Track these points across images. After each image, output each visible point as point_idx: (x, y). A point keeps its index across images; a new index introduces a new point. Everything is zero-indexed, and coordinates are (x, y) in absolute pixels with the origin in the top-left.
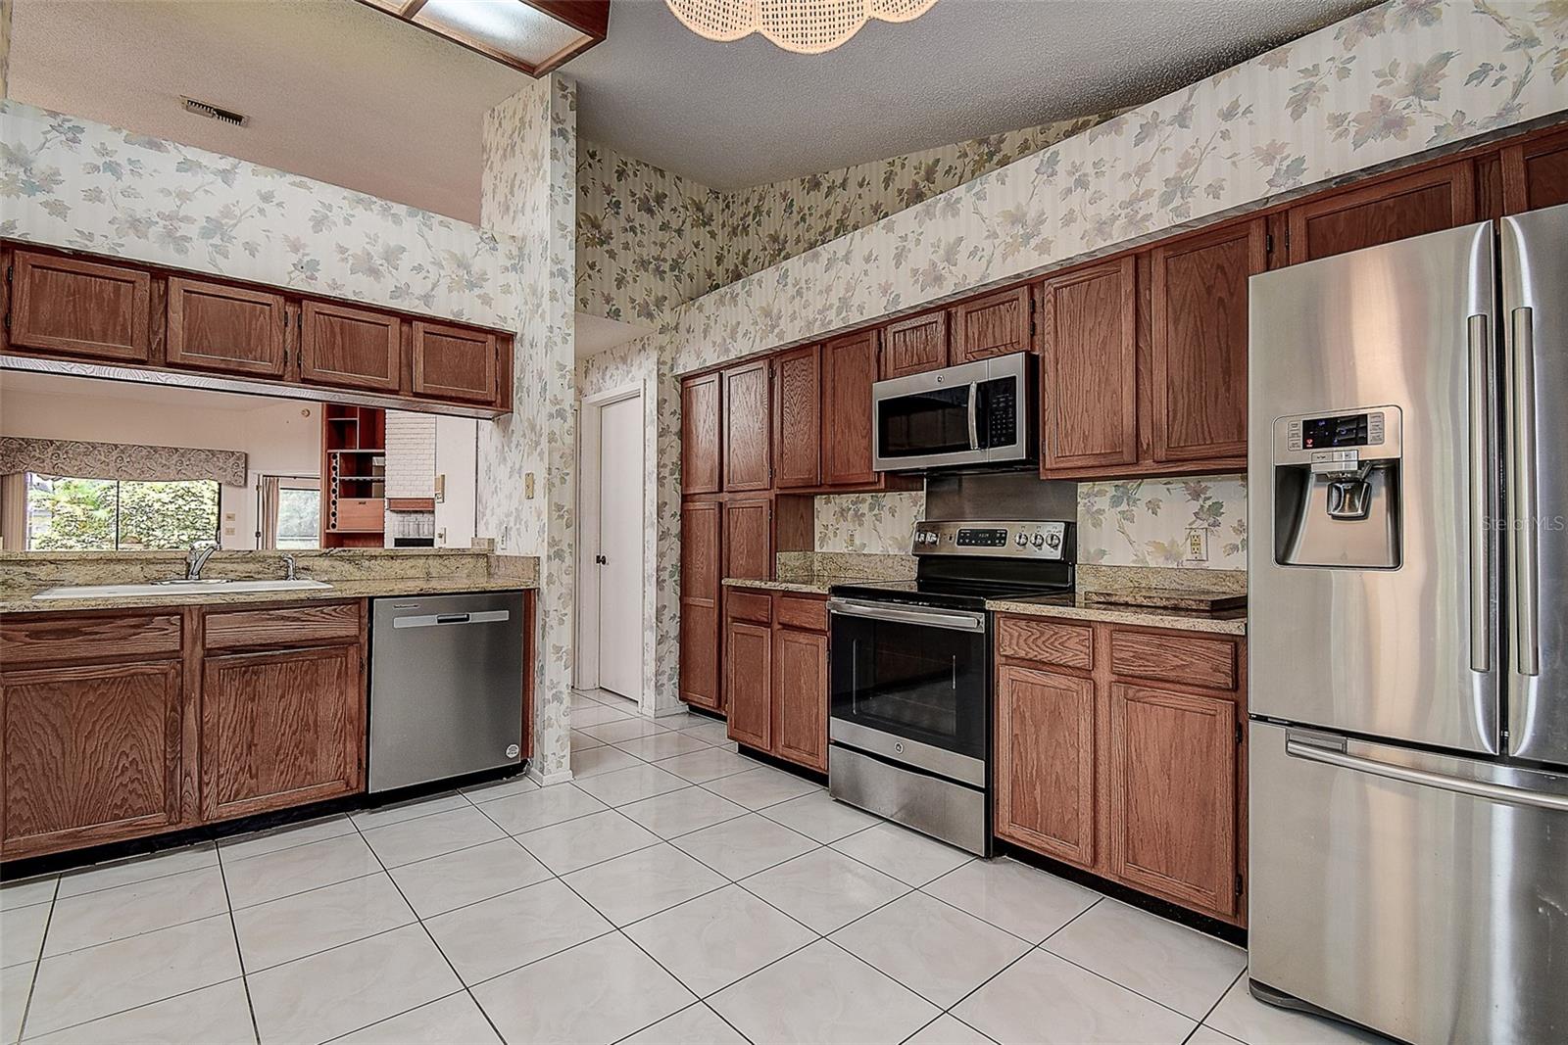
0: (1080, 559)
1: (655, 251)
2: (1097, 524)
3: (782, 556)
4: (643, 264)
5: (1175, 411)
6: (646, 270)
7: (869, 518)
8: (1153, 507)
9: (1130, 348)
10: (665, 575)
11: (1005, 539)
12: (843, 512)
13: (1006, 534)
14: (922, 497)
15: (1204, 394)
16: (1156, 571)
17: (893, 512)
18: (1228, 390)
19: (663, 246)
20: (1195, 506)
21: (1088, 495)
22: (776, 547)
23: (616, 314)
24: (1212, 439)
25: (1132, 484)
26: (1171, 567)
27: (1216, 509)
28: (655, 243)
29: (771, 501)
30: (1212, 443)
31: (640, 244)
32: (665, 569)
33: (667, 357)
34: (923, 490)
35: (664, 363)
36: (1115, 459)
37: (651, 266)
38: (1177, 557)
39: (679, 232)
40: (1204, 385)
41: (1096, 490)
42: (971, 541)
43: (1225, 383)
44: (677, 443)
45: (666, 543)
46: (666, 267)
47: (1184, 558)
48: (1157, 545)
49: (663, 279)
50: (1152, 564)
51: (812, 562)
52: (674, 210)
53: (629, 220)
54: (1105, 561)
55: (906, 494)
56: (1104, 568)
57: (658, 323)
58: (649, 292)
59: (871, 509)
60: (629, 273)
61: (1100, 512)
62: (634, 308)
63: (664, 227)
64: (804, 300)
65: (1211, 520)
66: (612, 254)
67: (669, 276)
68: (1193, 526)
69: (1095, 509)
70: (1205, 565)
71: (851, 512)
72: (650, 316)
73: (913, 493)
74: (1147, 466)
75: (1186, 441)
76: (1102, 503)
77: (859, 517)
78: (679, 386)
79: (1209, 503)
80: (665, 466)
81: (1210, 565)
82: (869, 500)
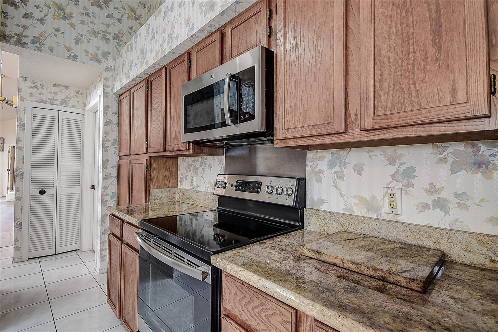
0: (308, 205)
1: (103, 28)
2: (319, 180)
3: (153, 192)
4: (95, 33)
5: (381, 81)
6: (96, 37)
7: (200, 171)
8: (359, 169)
9: (341, 29)
10: (108, 198)
11: (260, 188)
12: (189, 166)
13: (261, 184)
14: (223, 159)
15: (411, 60)
16: (360, 219)
17: (210, 167)
18: (439, 51)
19: (108, 26)
20: (392, 170)
21: (313, 160)
22: (150, 187)
23: (75, 58)
24: (420, 104)
25: (343, 152)
26: (371, 216)
27: (410, 173)
28: (103, 24)
29: (147, 160)
30: (420, 109)
31: (92, 23)
32: (107, 195)
33: (109, 83)
34: (224, 155)
35: (108, 87)
36: (327, 129)
37: (99, 35)
38: (377, 209)
39: (119, 20)
40: (411, 50)
41: (318, 156)
42: (242, 188)
43: (435, 44)
44: (116, 129)
45: (108, 182)
46: (110, 37)
47: (383, 211)
48: (362, 199)
49: (108, 43)
50: (357, 213)
51: (175, 194)
52: (117, 8)
53: (85, 9)
54: (324, 207)
55: (216, 157)
56: (322, 213)
57: (104, 65)
58: (98, 49)
59: (201, 166)
60: (84, 36)
61: (321, 172)
62: (88, 56)
63: (109, 16)
64: (155, 40)
65: (405, 182)
66: (72, 26)
67: (112, 41)
68: (390, 186)
69: (317, 169)
70: (400, 219)
71: (193, 167)
72: (98, 61)
73: (219, 156)
74: (355, 135)
75: (392, 109)
76: (322, 165)
77: (196, 169)
78: (117, 99)
79: (403, 168)
80: (108, 141)
81: (404, 218)
82: (200, 160)
